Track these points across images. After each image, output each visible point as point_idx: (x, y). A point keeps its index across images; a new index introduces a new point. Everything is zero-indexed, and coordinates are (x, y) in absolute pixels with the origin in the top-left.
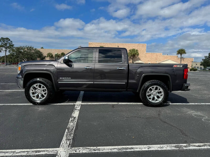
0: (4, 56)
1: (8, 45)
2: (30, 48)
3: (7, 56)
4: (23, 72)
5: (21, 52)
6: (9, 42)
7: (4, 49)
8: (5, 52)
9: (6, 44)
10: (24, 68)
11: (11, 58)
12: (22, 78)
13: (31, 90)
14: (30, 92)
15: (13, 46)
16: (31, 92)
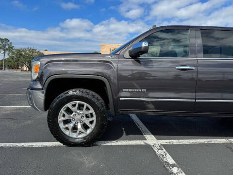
0: (2, 60)
1: (7, 47)
2: (33, 50)
3: (5, 60)
4: (45, 78)
5: (21, 55)
6: (8, 43)
7: (2, 51)
8: (3, 54)
9: (4, 46)
10: (45, 68)
11: (10, 61)
12: (42, 89)
13: (62, 115)
14: (59, 120)
15: (12, 48)
16: (61, 119)
